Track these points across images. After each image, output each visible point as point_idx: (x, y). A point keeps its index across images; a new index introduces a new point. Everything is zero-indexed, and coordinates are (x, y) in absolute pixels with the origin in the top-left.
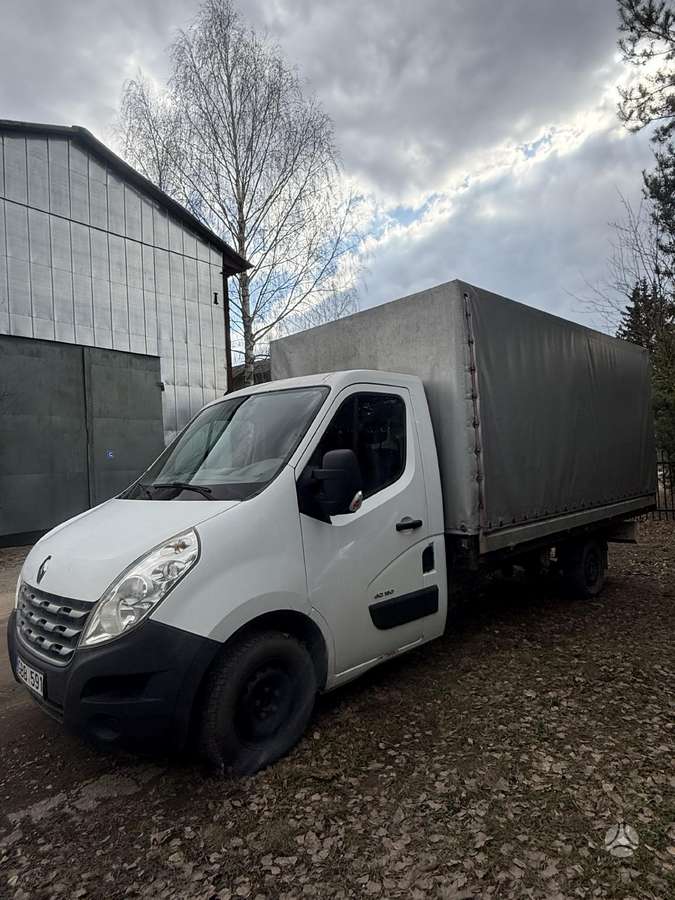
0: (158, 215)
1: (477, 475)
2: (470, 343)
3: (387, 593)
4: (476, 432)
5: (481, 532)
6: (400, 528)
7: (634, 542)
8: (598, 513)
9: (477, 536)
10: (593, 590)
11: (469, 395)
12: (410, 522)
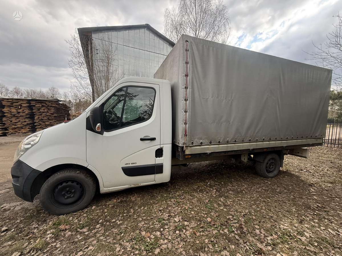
0: (168, 46)
1: (185, 122)
2: (187, 63)
3: (133, 163)
4: (186, 104)
5: (185, 145)
6: (142, 140)
7: (306, 157)
8: (273, 144)
9: (183, 147)
10: (271, 175)
11: (184, 87)
12: (150, 138)
